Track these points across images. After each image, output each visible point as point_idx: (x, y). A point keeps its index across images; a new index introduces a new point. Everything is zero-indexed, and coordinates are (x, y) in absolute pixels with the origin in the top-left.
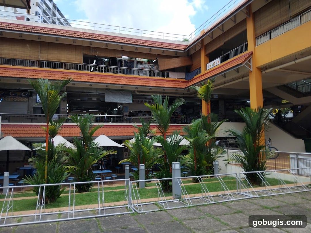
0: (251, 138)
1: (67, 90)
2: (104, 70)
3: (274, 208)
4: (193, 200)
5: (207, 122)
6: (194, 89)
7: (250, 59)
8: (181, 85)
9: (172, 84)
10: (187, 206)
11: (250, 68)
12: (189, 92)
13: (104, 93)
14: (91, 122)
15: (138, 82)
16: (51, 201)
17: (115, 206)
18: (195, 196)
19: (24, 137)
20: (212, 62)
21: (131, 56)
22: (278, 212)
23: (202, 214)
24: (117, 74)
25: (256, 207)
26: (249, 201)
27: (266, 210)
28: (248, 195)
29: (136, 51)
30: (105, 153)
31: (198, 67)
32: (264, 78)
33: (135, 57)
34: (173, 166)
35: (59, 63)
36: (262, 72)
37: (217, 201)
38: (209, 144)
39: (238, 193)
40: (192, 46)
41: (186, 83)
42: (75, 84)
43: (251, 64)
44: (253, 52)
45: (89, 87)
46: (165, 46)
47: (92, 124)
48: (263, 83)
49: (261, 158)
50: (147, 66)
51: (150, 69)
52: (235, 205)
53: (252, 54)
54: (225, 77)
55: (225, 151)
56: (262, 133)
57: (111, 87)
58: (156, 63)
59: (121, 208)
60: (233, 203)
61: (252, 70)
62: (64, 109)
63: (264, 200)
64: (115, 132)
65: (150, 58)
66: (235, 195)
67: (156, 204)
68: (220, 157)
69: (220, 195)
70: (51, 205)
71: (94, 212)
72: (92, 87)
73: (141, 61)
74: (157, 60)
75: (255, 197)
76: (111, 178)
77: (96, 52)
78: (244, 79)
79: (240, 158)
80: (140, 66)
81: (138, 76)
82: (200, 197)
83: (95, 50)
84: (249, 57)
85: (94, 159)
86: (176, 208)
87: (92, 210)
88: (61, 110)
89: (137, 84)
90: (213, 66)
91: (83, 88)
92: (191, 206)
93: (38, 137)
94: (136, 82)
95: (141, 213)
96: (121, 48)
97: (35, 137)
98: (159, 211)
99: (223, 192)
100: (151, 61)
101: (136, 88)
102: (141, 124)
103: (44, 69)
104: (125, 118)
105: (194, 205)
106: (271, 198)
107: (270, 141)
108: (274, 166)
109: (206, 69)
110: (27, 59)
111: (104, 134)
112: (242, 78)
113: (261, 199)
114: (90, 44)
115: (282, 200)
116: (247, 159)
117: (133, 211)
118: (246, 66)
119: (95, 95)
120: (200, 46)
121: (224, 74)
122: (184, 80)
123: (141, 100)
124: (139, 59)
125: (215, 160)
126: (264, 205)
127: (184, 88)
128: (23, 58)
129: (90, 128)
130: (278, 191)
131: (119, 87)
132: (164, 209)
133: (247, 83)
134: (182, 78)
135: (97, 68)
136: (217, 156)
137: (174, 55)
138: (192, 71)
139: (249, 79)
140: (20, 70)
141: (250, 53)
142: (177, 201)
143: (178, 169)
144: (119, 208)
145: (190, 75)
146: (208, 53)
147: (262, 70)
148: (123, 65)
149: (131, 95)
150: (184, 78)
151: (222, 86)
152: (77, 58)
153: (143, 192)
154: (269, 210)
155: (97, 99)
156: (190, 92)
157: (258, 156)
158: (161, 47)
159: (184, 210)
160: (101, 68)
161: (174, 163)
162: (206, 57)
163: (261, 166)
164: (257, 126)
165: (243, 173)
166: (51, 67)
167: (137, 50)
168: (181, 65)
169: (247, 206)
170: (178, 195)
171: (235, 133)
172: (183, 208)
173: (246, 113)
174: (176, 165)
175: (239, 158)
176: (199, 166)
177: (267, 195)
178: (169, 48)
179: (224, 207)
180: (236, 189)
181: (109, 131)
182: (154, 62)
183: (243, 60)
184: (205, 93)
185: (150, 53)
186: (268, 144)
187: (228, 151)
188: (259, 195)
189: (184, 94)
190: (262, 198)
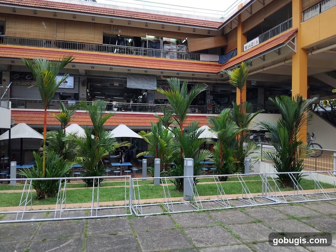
0: (286, 132)
1: (86, 74)
2: (126, 52)
3: (302, 218)
4: (207, 202)
5: (239, 113)
6: (226, 73)
7: (294, 38)
8: (213, 69)
9: (203, 69)
10: (196, 210)
11: (294, 49)
12: (222, 78)
13: (126, 78)
14: (102, 109)
15: (164, 65)
16: (49, 196)
17: (114, 206)
18: (210, 198)
19: (39, 125)
20: (250, 43)
21: (157, 35)
22: (307, 223)
23: (211, 221)
24: (140, 57)
25: (281, 216)
26: (274, 208)
27: (293, 220)
28: (274, 200)
29: (162, 29)
30: (117, 145)
31: (234, 49)
32: (310, 61)
33: (161, 36)
34: (185, 162)
35: (77, 44)
36: (308, 53)
37: (234, 206)
38: (240, 138)
39: (263, 196)
40: (227, 23)
41: (220, 68)
42: (94, 68)
43: (295, 44)
44: (299, 29)
45: (109, 70)
46: (196, 23)
47: (103, 112)
48: (308, 68)
49: (297, 155)
50: (174, 47)
51: (178, 50)
52: (256, 212)
53: (297, 31)
54: (264, 60)
55: (259, 146)
56: (300, 126)
57: (133, 71)
58: (186, 43)
59: (119, 209)
60: (254, 210)
61: (295, 51)
62: (84, 95)
63: (292, 207)
64: (137, 121)
65: (179, 38)
66: (260, 199)
67: (161, 206)
68: (252, 153)
69: (240, 198)
70: (48, 200)
71: (87, 212)
72: (113, 71)
73: (168, 41)
74: (186, 41)
75: (282, 203)
76: (130, 171)
77: (117, 30)
78: (287, 62)
79: (272, 155)
80: (167, 47)
81: (164, 59)
82: (216, 200)
83: (116, 28)
84: (293, 35)
85: (105, 151)
86: (183, 211)
87: (86, 210)
88: (81, 96)
89: (162, 68)
90: (251, 47)
91: (104, 72)
92: (201, 210)
93: (55, 125)
94: (161, 65)
95: (139, 216)
96: (146, 26)
97: (51, 125)
98: (162, 214)
99: (244, 196)
100: (180, 42)
101: (162, 73)
102: (163, 114)
103: (61, 50)
104: (149, 106)
105: (205, 210)
106: (302, 205)
107: (313, 136)
108: (315, 166)
109: (243, 50)
110: (43, 38)
111: (124, 123)
112: (284, 61)
113: (290, 206)
114: (111, 22)
115: (315, 209)
116: (280, 157)
117: (131, 214)
118: (289, 46)
119: (117, 80)
120: (237, 23)
121: (263, 56)
122: (217, 64)
123: (167, 86)
124: (167, 38)
125: (247, 157)
126: (291, 215)
127: (216, 73)
128: (37, 38)
129: (101, 116)
130: (314, 196)
131: (142, 71)
132: (168, 213)
133: (290, 68)
134: (215, 62)
135: (119, 50)
136: (249, 151)
137: (207, 34)
138: (227, 53)
139: (291, 63)
140: (35, 51)
141: (295, 31)
142: (187, 203)
143: (190, 167)
144: (118, 208)
145: (224, 57)
146: (245, 31)
147: (308, 52)
148: (147, 46)
149: (156, 80)
150: (218, 62)
151: (261, 70)
152: (97, 38)
153: (156, 190)
154: (296, 221)
155: (119, 85)
156: (224, 78)
157: (294, 154)
158: (191, 24)
159: (192, 216)
160: (123, 49)
161: (186, 160)
162: (243, 36)
163: (296, 166)
164: (295, 117)
165: (275, 173)
166: (68, 48)
167: (164, 28)
168: (214, 46)
169: (270, 214)
170: (189, 197)
171: (268, 126)
172: (191, 212)
173: (282, 103)
174: (188, 161)
175: (270, 155)
176: (225, 162)
177: (297, 202)
178: (201, 25)
179: (241, 214)
180: (261, 192)
181: (131, 121)
182: (183, 42)
183: (285, 39)
184: (238, 79)
185: (178, 31)
186: (311, 140)
187: (262, 146)
188: (287, 201)
189: (216, 80)
190: (291, 204)
